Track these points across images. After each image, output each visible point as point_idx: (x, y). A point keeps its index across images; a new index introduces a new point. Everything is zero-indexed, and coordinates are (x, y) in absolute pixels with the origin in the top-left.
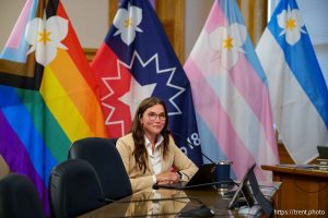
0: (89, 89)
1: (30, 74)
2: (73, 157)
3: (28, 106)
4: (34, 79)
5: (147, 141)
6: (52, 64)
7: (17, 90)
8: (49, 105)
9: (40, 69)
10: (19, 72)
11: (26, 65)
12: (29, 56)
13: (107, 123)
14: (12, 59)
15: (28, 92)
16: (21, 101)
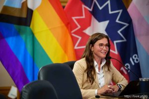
0: (63, 25)
1: (24, 15)
2: (42, 78)
3: (23, 37)
4: (26, 19)
5: (96, 63)
6: (37, 9)
7: (15, 27)
8: (37, 36)
9: (30, 12)
10: (17, 14)
11: (21, 10)
12: (23, 3)
13: (76, 48)
14: (12, 6)
15: (23, 27)
16: (18, 34)
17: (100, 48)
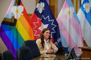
0: (30, 26)
1: (13, 22)
3: (13, 31)
4: (14, 23)
5: (45, 40)
6: (18, 19)
7: (9, 26)
8: (18, 30)
9: (16, 20)
10: (10, 21)
11: (12, 19)
12: (12, 17)
13: (35, 35)
14: (8, 18)
15: (12, 27)
16: (10, 29)
17: (47, 34)
